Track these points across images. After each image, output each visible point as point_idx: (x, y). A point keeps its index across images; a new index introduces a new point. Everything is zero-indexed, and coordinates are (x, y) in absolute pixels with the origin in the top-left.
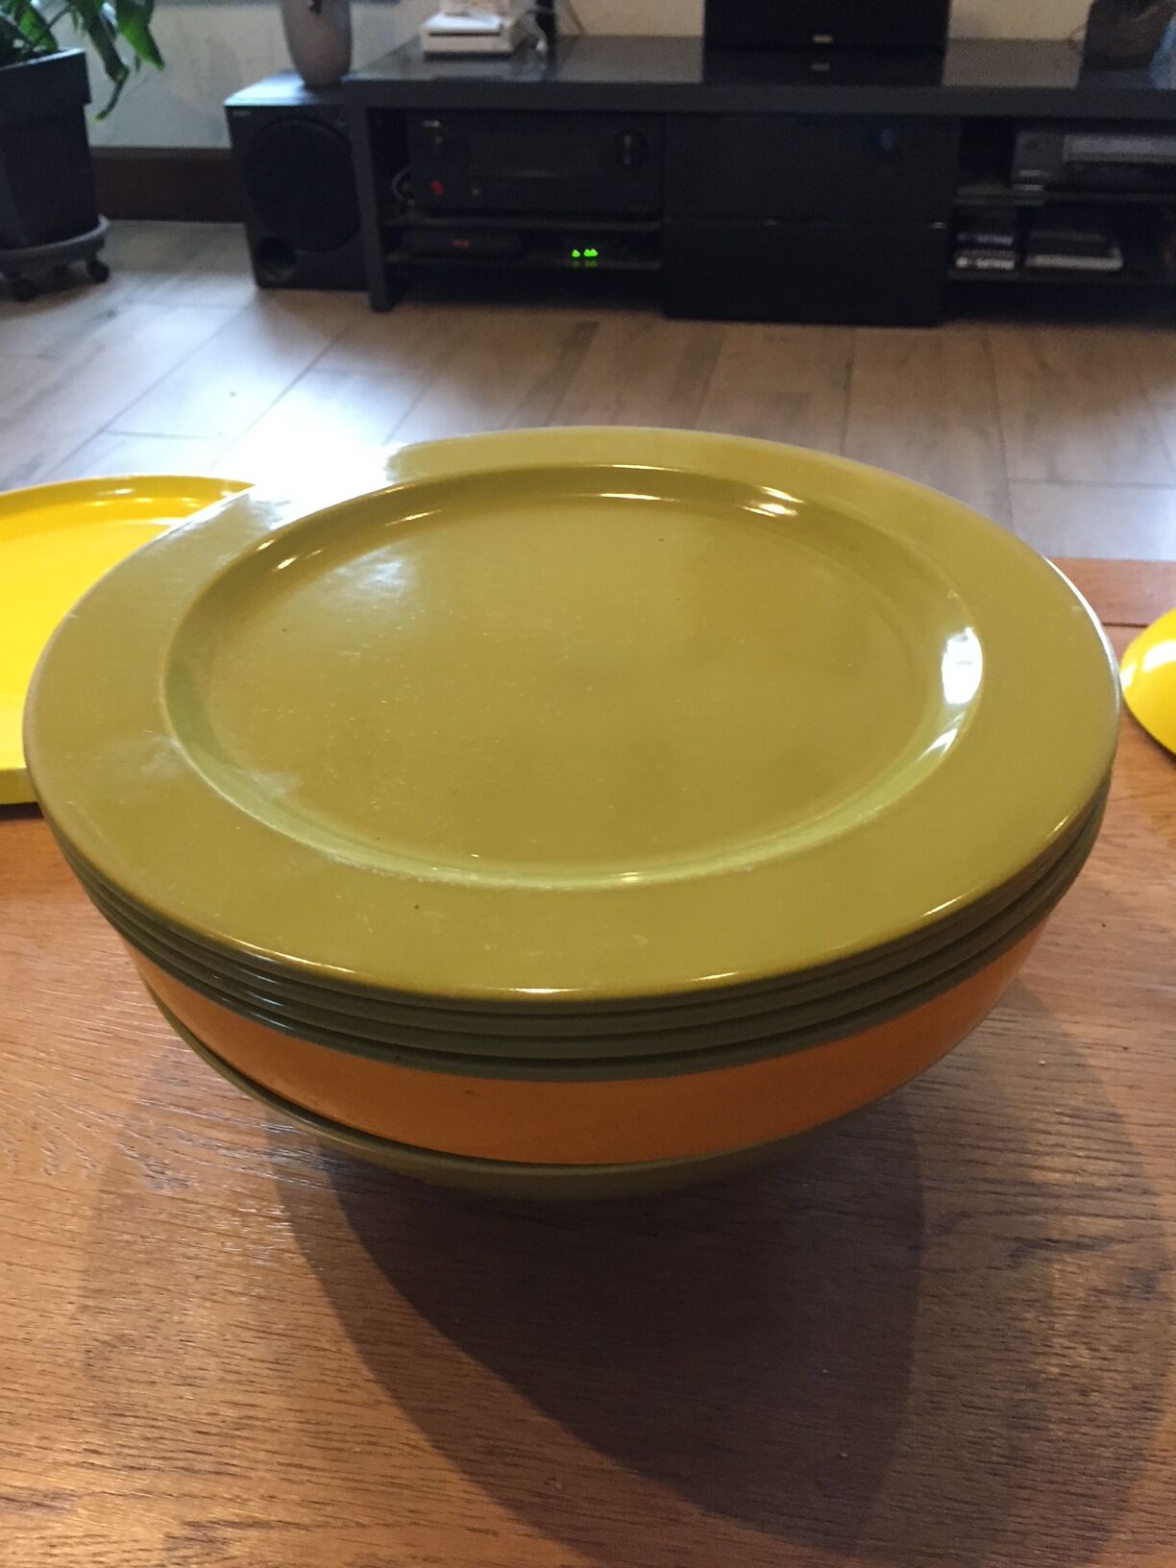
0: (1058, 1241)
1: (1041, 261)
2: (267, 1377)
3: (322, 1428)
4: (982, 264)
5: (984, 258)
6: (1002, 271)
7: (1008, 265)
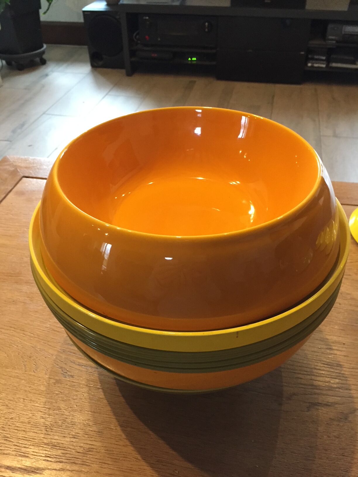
0: (321, 404)
1: (334, 65)
2: (96, 436)
3: (111, 452)
4: (316, 65)
5: (316, 63)
6: (322, 68)
7: (324, 66)
